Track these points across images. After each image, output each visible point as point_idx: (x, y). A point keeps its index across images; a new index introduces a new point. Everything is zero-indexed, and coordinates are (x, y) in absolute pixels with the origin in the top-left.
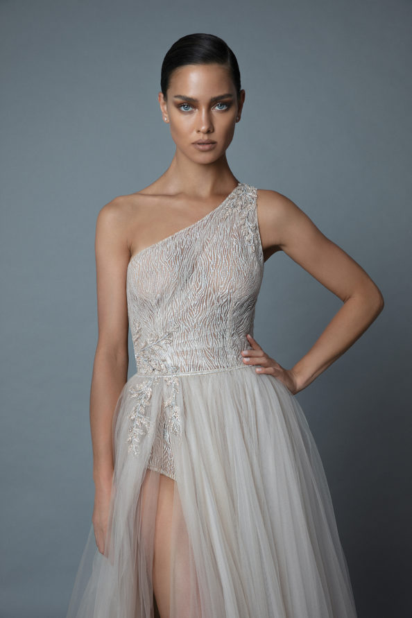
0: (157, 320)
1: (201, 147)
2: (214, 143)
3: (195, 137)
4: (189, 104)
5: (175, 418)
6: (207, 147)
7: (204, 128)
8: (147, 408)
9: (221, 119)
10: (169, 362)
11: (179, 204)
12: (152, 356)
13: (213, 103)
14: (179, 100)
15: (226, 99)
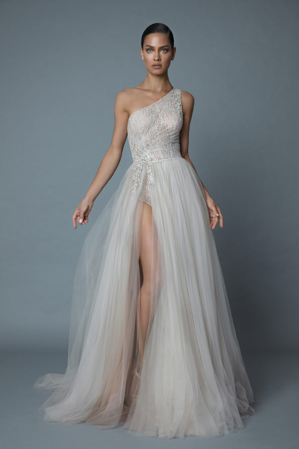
0: (142, 140)
1: (156, 67)
2: (161, 65)
3: (153, 63)
4: (151, 49)
5: (151, 178)
6: (158, 67)
7: (156, 58)
8: (140, 174)
9: (164, 56)
10: (148, 157)
11: (150, 94)
12: (141, 155)
13: (160, 49)
14: (147, 47)
15: (166, 48)
